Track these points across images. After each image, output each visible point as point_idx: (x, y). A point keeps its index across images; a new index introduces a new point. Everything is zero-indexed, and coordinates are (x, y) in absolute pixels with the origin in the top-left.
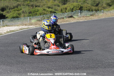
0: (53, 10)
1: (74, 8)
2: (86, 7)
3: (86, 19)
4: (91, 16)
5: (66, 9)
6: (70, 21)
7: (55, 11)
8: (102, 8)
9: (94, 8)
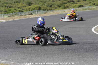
0: (21, 10)
1: (35, 8)
3: (40, 16)
5: (30, 9)
6: (29, 17)
7: (22, 10)
8: (54, 8)
9: (48, 8)
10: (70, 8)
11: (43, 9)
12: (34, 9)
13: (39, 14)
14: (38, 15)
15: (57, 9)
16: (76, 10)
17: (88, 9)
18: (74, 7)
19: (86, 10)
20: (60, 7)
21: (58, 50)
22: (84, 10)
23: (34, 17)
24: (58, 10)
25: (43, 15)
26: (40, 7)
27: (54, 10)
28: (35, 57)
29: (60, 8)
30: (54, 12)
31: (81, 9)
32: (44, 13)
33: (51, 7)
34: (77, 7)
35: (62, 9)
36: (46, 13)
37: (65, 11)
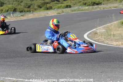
1: (9, 9)
2: (20, 9)
3: (16, 19)
4: (22, 17)
5: (2, 10)
8: (33, 10)
9: (26, 9)
10: (54, 9)
11: (19, 10)
12: (8, 11)
13: (16, 17)
14: (14, 18)
15: (37, 10)
16: (63, 12)
17: (78, 11)
18: (59, 8)
19: (75, 11)
20: (41, 7)
21: (43, 61)
22: (73, 11)
23: (9, 20)
24: (39, 12)
25: (20, 18)
26: (15, 7)
27: (34, 11)
28: (17, 69)
29: (42, 9)
30: (34, 14)
31: (68, 10)
32: (22, 16)
33: (29, 8)
34: (63, 8)
35: (44, 10)
36: (24, 16)
37: (48, 13)
